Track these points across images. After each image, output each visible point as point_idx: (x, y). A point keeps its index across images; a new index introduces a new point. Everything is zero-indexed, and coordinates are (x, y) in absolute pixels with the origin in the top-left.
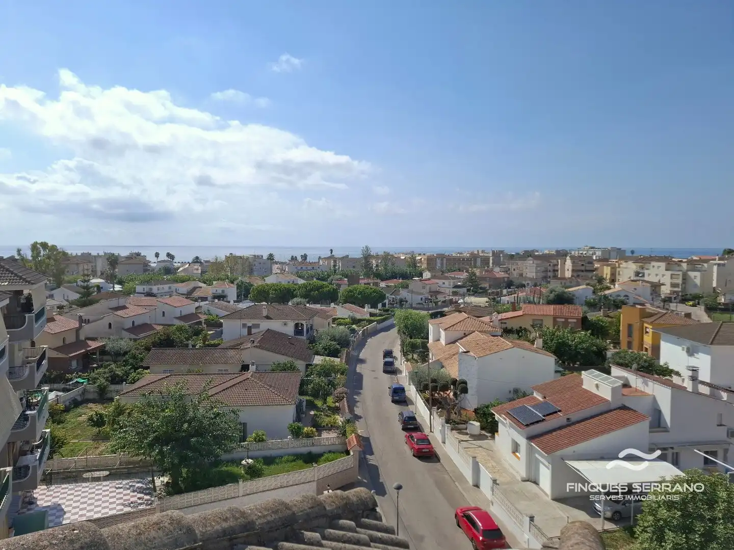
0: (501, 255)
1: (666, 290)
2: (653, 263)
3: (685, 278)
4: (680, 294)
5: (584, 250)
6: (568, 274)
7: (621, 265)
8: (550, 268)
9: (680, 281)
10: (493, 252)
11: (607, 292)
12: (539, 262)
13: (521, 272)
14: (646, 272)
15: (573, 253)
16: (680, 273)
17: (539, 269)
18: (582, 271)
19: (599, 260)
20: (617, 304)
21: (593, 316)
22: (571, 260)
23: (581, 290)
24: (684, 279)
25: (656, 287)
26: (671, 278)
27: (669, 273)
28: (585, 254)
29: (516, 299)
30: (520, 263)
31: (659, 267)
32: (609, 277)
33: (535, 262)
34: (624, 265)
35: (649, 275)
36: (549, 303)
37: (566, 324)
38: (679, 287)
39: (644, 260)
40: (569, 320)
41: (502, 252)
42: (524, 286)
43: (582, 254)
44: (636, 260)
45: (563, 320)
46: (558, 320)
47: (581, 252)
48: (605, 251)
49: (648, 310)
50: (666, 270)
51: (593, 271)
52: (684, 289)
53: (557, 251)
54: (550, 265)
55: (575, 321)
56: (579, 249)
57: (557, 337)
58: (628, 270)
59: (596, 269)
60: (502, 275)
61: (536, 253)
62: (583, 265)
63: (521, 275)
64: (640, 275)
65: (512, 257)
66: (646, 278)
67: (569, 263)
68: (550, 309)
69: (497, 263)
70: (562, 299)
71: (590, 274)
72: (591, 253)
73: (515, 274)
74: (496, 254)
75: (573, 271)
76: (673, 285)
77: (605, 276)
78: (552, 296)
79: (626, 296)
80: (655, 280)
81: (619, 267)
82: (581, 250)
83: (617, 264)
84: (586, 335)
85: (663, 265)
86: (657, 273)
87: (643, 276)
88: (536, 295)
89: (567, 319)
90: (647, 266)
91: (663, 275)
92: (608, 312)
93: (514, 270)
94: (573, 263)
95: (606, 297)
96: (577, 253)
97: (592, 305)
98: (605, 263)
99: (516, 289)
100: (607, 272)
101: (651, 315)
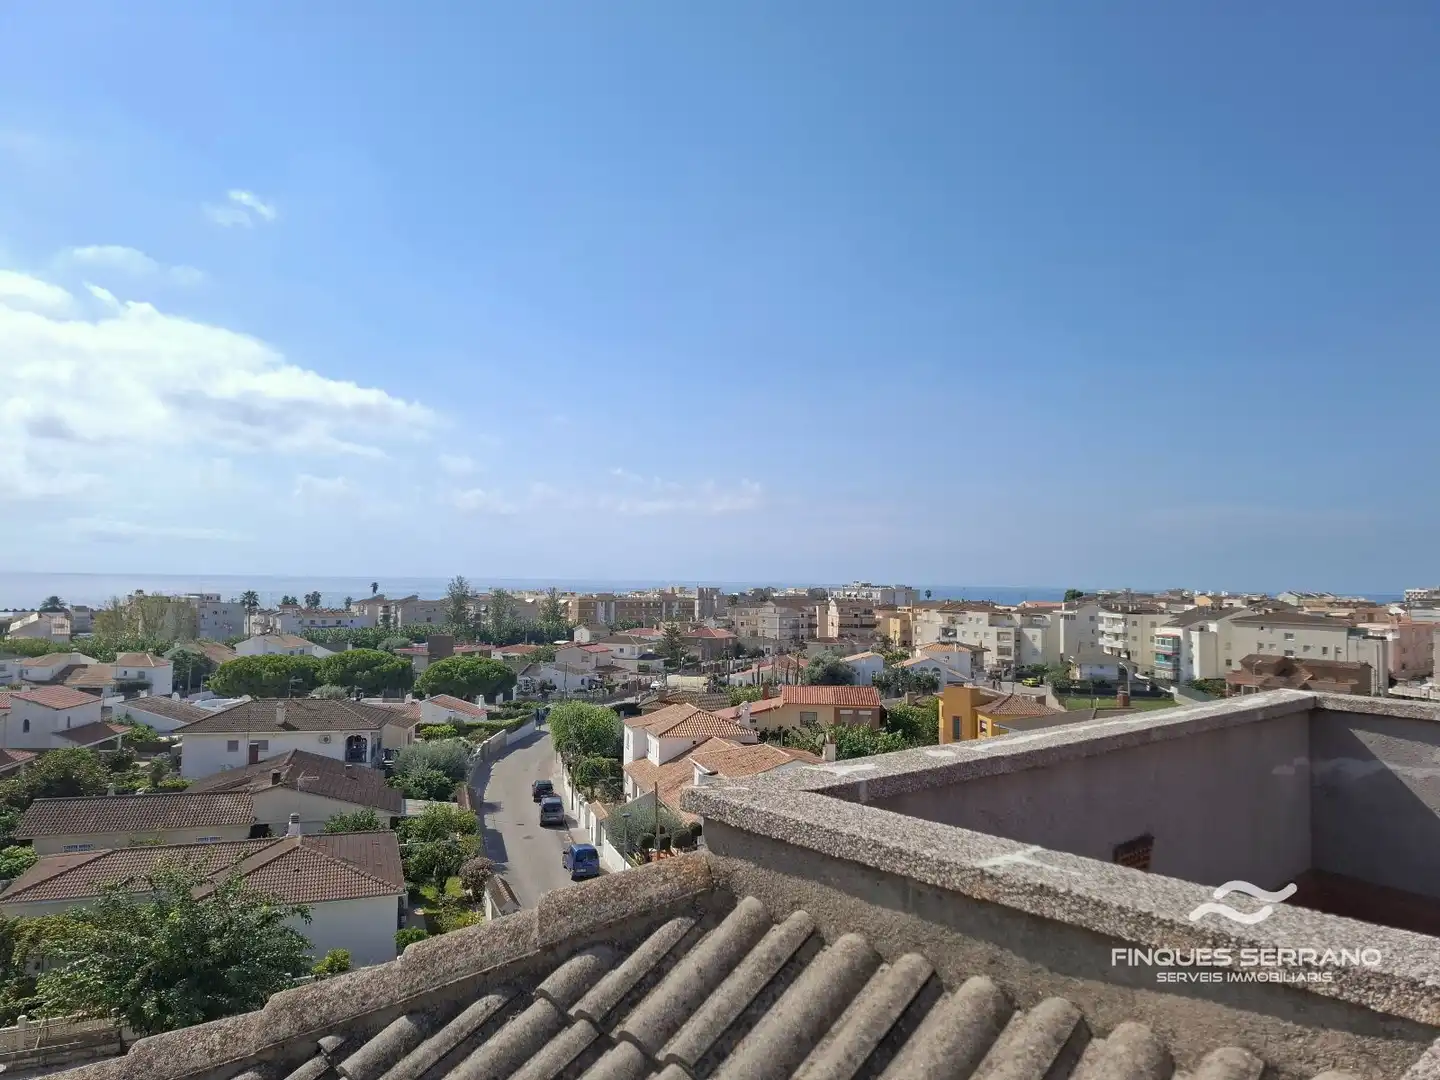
0: (715, 598)
1: (991, 659)
2: (970, 614)
3: (1019, 639)
4: (1013, 666)
5: (854, 590)
6: (833, 632)
7: (919, 617)
8: (804, 621)
9: (1010, 643)
10: (701, 591)
11: (906, 663)
12: (784, 610)
13: (754, 628)
14: (959, 628)
15: (835, 593)
16: (1012, 630)
17: (784, 622)
18: (856, 626)
19: (881, 608)
20: (928, 685)
21: (897, 704)
22: (838, 606)
23: (864, 659)
24: (1017, 641)
25: (977, 653)
26: (998, 639)
27: (994, 630)
28: (856, 596)
29: (756, 676)
30: (752, 611)
31: (978, 620)
32: (898, 636)
33: (778, 609)
34: (924, 616)
35: (964, 633)
36: (814, 682)
37: (856, 718)
38: (1009, 654)
39: (956, 607)
40: (861, 713)
41: (716, 591)
42: (762, 654)
43: (850, 595)
44: (942, 610)
45: (851, 712)
46: (842, 712)
47: (848, 593)
48: (887, 591)
49: (982, 693)
50: (991, 625)
51: (874, 626)
52: (1018, 658)
53: (811, 592)
54: (802, 616)
55: (870, 713)
56: (845, 587)
57: (849, 740)
58: (929, 626)
59: (879, 622)
60: (722, 633)
61: (775, 595)
62: (856, 616)
63: (755, 634)
64: (951, 634)
65: (734, 600)
66: (959, 638)
67: (833, 611)
68: (827, 694)
69: (708, 610)
70: (835, 676)
71: (869, 632)
72: (865, 594)
73: (744, 632)
74: (706, 595)
75: (841, 626)
76: (1002, 651)
77: (892, 636)
78: (818, 669)
79: (936, 669)
80: (975, 642)
81: (915, 619)
82: (849, 590)
83: (910, 614)
84: (894, 738)
85: (985, 616)
86: (976, 630)
87: (955, 635)
88: (791, 671)
89: (856, 710)
90: (959, 618)
91: (986, 634)
92: (916, 697)
93: (742, 624)
94: (841, 612)
95: (904, 672)
96: (842, 593)
97: (884, 686)
98: (890, 612)
99: (749, 660)
100: (894, 628)
101: (988, 701)
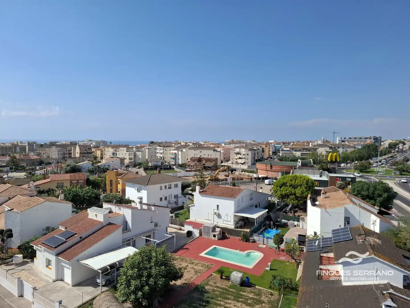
0: (34, 145)
1: (127, 162)
2: (121, 148)
3: (135, 155)
4: (133, 163)
5: (86, 142)
6: (78, 155)
7: (106, 150)
8: (67, 152)
9: (133, 157)
10: (29, 143)
11: (99, 164)
12: (59, 148)
13: (48, 155)
14: (118, 153)
15: (80, 143)
16: (133, 153)
17: (60, 153)
18: (86, 153)
19: (94, 147)
20: (105, 170)
21: (92, 178)
22: (79, 147)
23: (86, 164)
24: (135, 156)
25: (122, 160)
26: (129, 155)
27: (128, 153)
28: (87, 144)
29: (46, 172)
30: (47, 149)
31: (123, 150)
32: (100, 156)
33: (57, 148)
34: (107, 149)
35: (119, 154)
36: (67, 172)
37: (78, 183)
38: (132, 160)
39: (117, 147)
40: (80, 181)
41: (35, 143)
42: (51, 163)
43: (85, 144)
44: (113, 147)
45: (76, 181)
46: (73, 182)
47: (84, 143)
48: (97, 142)
49: (119, 172)
50: (127, 151)
51: (92, 153)
52: (135, 161)
53: (71, 143)
54: (66, 150)
55: (83, 181)
56: (83, 141)
57: (73, 191)
58: (109, 152)
59: (93, 152)
60: (35, 157)
61: (58, 144)
62: (85, 150)
63: (49, 157)
64: (115, 155)
65: (42, 146)
66: (118, 156)
67: (78, 149)
68: (68, 176)
69: (31, 149)
70: (74, 170)
71: (90, 155)
72: (90, 143)
73: (45, 156)
74: (31, 144)
75: (80, 153)
76: (130, 159)
77: (98, 156)
78: (68, 168)
79: (109, 165)
80: (121, 156)
81: (104, 150)
82: (84, 142)
83: (103, 149)
84: (89, 188)
85: (125, 149)
86: (123, 153)
87: (116, 155)
88: (58, 169)
89: (78, 181)
90: (118, 150)
91: (125, 154)
92: (100, 175)
93: (44, 154)
94: (80, 149)
95: (99, 167)
96: (82, 143)
97: (92, 172)
98: (97, 149)
99: (45, 166)
100: (98, 153)
101: (121, 174)
